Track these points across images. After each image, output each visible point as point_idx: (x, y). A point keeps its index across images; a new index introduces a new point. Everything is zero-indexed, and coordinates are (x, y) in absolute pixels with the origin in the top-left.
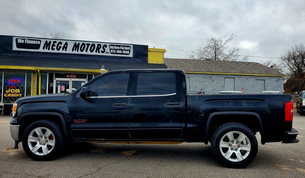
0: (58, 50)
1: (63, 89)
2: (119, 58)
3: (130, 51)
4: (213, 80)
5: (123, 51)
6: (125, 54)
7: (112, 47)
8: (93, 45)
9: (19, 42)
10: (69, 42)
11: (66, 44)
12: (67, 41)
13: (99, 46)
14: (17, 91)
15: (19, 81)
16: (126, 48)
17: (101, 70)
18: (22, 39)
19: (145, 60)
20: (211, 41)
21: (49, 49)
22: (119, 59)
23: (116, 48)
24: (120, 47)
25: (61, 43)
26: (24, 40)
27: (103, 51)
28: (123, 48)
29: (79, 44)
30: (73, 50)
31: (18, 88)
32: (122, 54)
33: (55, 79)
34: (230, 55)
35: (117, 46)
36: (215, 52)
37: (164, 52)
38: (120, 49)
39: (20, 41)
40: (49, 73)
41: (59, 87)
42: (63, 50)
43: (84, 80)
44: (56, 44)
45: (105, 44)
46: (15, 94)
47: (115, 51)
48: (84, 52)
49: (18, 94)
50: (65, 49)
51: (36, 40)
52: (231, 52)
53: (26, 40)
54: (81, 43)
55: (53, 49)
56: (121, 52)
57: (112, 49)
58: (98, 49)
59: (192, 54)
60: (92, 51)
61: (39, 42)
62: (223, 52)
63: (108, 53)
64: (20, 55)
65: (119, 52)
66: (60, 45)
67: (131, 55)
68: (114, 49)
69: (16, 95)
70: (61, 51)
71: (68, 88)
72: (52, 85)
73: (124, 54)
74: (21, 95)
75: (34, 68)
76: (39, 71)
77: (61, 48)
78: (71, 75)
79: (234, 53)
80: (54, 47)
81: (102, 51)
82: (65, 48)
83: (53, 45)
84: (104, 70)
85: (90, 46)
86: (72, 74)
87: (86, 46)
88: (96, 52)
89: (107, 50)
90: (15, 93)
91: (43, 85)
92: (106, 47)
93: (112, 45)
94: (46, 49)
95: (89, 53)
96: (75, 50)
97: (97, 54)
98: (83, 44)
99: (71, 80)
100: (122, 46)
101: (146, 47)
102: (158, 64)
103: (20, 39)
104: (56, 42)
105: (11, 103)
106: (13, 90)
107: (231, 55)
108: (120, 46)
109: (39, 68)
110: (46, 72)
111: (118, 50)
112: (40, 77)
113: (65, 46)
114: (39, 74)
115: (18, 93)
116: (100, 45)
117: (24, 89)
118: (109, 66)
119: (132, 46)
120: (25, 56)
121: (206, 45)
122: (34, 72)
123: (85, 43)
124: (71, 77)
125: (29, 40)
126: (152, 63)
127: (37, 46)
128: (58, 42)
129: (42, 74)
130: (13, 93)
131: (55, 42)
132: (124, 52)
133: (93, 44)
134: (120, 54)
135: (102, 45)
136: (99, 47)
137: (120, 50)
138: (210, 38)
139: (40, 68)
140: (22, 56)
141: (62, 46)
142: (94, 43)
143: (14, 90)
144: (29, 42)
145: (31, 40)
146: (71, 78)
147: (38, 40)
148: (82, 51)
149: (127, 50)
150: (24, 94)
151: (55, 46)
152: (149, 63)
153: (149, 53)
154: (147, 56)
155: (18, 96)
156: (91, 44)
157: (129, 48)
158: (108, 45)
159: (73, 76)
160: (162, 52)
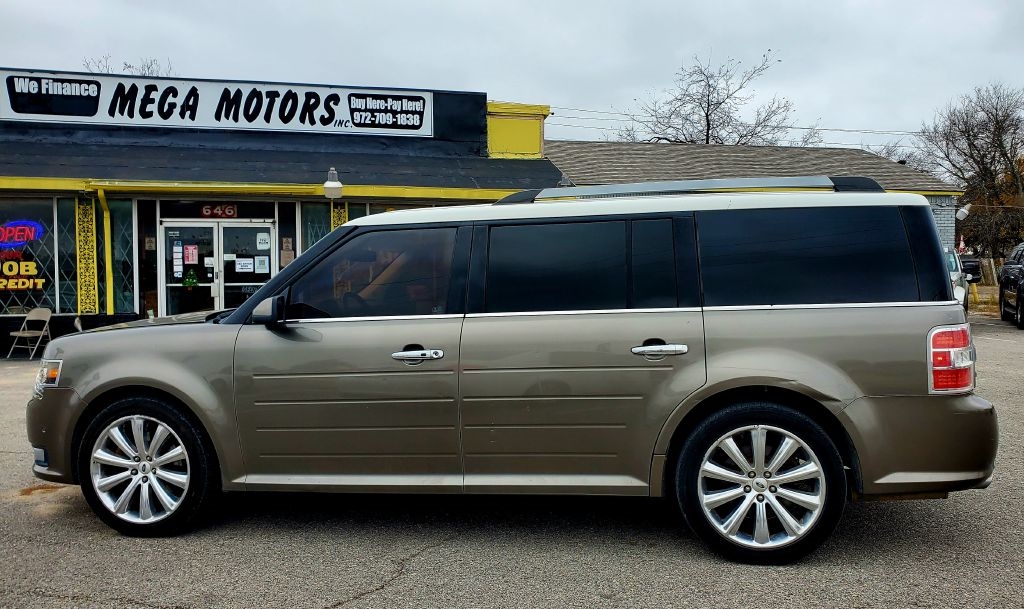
0: (166, 115)
1: (193, 260)
2: (383, 140)
3: (421, 114)
5: (398, 116)
6: (407, 127)
7: (358, 103)
8: (291, 96)
9: (18, 90)
10: (201, 88)
11: (193, 93)
12: (196, 85)
13: (313, 101)
14: (27, 271)
15: (30, 233)
16: (408, 105)
17: (329, 184)
18: (31, 79)
19: (476, 145)
20: (695, 77)
21: (131, 115)
22: (384, 144)
23: (372, 104)
24: (386, 102)
25: (173, 91)
26: (38, 80)
27: (327, 116)
28: (397, 106)
29: (239, 93)
30: (218, 117)
31: (28, 257)
32: (395, 125)
33: (161, 223)
34: (758, 124)
35: (375, 97)
36: (707, 116)
37: (545, 116)
38: (386, 107)
39: (21, 86)
40: (140, 203)
41: (178, 249)
42: (182, 115)
43: (267, 223)
44: (156, 96)
45: (333, 91)
46: (21, 281)
47: (369, 114)
48: (259, 124)
49: (32, 280)
50: (188, 113)
51: (80, 82)
52: (763, 115)
53: (44, 82)
54: (246, 91)
55: (146, 115)
56: (388, 118)
57: (359, 110)
58: (309, 109)
59: (630, 124)
60: (286, 119)
61: (95, 87)
62: (735, 115)
63: (344, 122)
64: (27, 138)
65: (382, 118)
66: (170, 99)
67: (427, 130)
68: (366, 110)
69: (24, 284)
70: (175, 121)
71: (211, 254)
72: (153, 246)
73: (402, 127)
74: (40, 282)
75: (84, 185)
76: (101, 193)
77: (177, 110)
78: (219, 208)
79: (774, 118)
80: (152, 108)
81: (322, 117)
82: (190, 108)
83: (147, 100)
84: (338, 184)
85: (278, 102)
86: (220, 204)
87: (266, 101)
88: (302, 120)
89: (341, 111)
90: (19, 276)
91: (118, 246)
92: (336, 104)
93: (358, 96)
94: (122, 113)
95: (276, 124)
96: (227, 117)
97: (307, 127)
98: (255, 94)
99: (218, 226)
100: (395, 98)
101: (478, 101)
102: (522, 161)
103: (24, 78)
104: (154, 88)
105: (6, 312)
106: (11, 266)
107: (762, 123)
108: (385, 98)
109: (101, 185)
110: (126, 196)
111: (380, 111)
112: (107, 216)
113: (191, 103)
114: (103, 203)
115: (29, 277)
116: (316, 96)
117: (53, 262)
118: (352, 169)
119: (429, 98)
120: (44, 141)
121: (678, 93)
122: (85, 198)
123: (259, 88)
124: (220, 213)
125: (55, 80)
126: (502, 157)
127: (89, 105)
128: (162, 86)
129: (116, 204)
130: (12, 277)
131: (150, 89)
132: (402, 119)
133: (290, 92)
134: (386, 126)
135: (323, 94)
136: (310, 101)
137: (386, 111)
138: (689, 67)
139: (107, 183)
140: (34, 140)
141: (180, 101)
142: (294, 89)
143: (14, 264)
144: (56, 89)
145: (63, 81)
146: (220, 217)
147: (89, 83)
148: (250, 118)
149: (413, 113)
150: (54, 277)
152: (491, 156)
153: (490, 120)
154: (482, 130)
155: (31, 287)
156: (283, 90)
157: (418, 106)
158: (343, 95)
159: (227, 211)
160: (535, 116)
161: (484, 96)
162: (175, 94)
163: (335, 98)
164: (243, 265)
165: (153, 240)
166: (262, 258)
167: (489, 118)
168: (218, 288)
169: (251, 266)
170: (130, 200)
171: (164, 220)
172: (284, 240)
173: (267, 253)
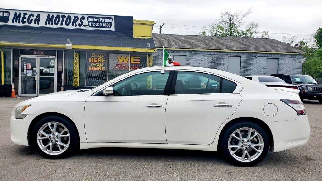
0: (30, 23)
1: (30, 68)
3: (111, 23)
4: (213, 59)
5: (104, 24)
7: (91, 20)
8: (69, 17)
10: (41, 14)
11: (39, 16)
12: (40, 13)
16: (107, 20)
19: (129, 34)
20: (226, 16)
21: (19, 22)
23: (95, 20)
25: (32, 15)
27: (80, 23)
28: (103, 20)
29: (53, 16)
30: (46, 24)
32: (102, 27)
33: (20, 56)
34: (247, 31)
35: (96, 18)
37: (153, 25)
40: (13, 49)
41: (25, 65)
42: (35, 23)
43: (54, 57)
44: (27, 16)
45: (83, 16)
47: (94, 23)
48: (59, 26)
50: (37, 22)
51: (4, 12)
52: (248, 28)
54: (55, 15)
55: (24, 22)
56: (101, 25)
57: (91, 22)
58: (75, 22)
60: (67, 24)
61: (8, 14)
62: (239, 28)
63: (86, 26)
65: (98, 24)
66: (31, 18)
67: (113, 28)
68: (93, 22)
70: (33, 24)
71: (36, 67)
72: (17, 63)
73: (105, 27)
77: (33, 21)
78: (39, 52)
79: (252, 29)
80: (25, 20)
82: (37, 20)
83: (24, 18)
85: (65, 19)
86: (39, 50)
87: (61, 19)
88: (73, 25)
89: (85, 22)
92: (84, 20)
93: (91, 17)
94: (16, 22)
95: (64, 26)
96: (49, 24)
97: (74, 27)
98: (58, 16)
99: (38, 58)
100: (103, 18)
101: (130, 19)
102: (144, 39)
104: (26, 14)
108: (99, 18)
111: (98, 22)
112: (2, 53)
116: (77, 17)
119: (113, 18)
121: (221, 21)
123: (59, 14)
124: (39, 53)
126: (137, 38)
127: (6, 19)
128: (29, 13)
132: (105, 25)
134: (99, 27)
135: (80, 17)
136: (75, 19)
137: (100, 22)
138: (224, 12)
141: (34, 18)
142: (70, 15)
146: (39, 55)
147: (6, 12)
148: (56, 24)
149: (109, 23)
151: (26, 18)
152: (134, 37)
154: (132, 29)
156: (67, 15)
157: (110, 20)
158: (86, 17)
159: (41, 53)
160: (149, 24)
161: (132, 17)
162: (33, 16)
163: (83, 18)
164: (46, 70)
165: (18, 61)
166: (51, 68)
167: (134, 25)
168: (37, 78)
169: (48, 71)
170: (11, 48)
171: (21, 55)
172: (59, 63)
173: (53, 67)
